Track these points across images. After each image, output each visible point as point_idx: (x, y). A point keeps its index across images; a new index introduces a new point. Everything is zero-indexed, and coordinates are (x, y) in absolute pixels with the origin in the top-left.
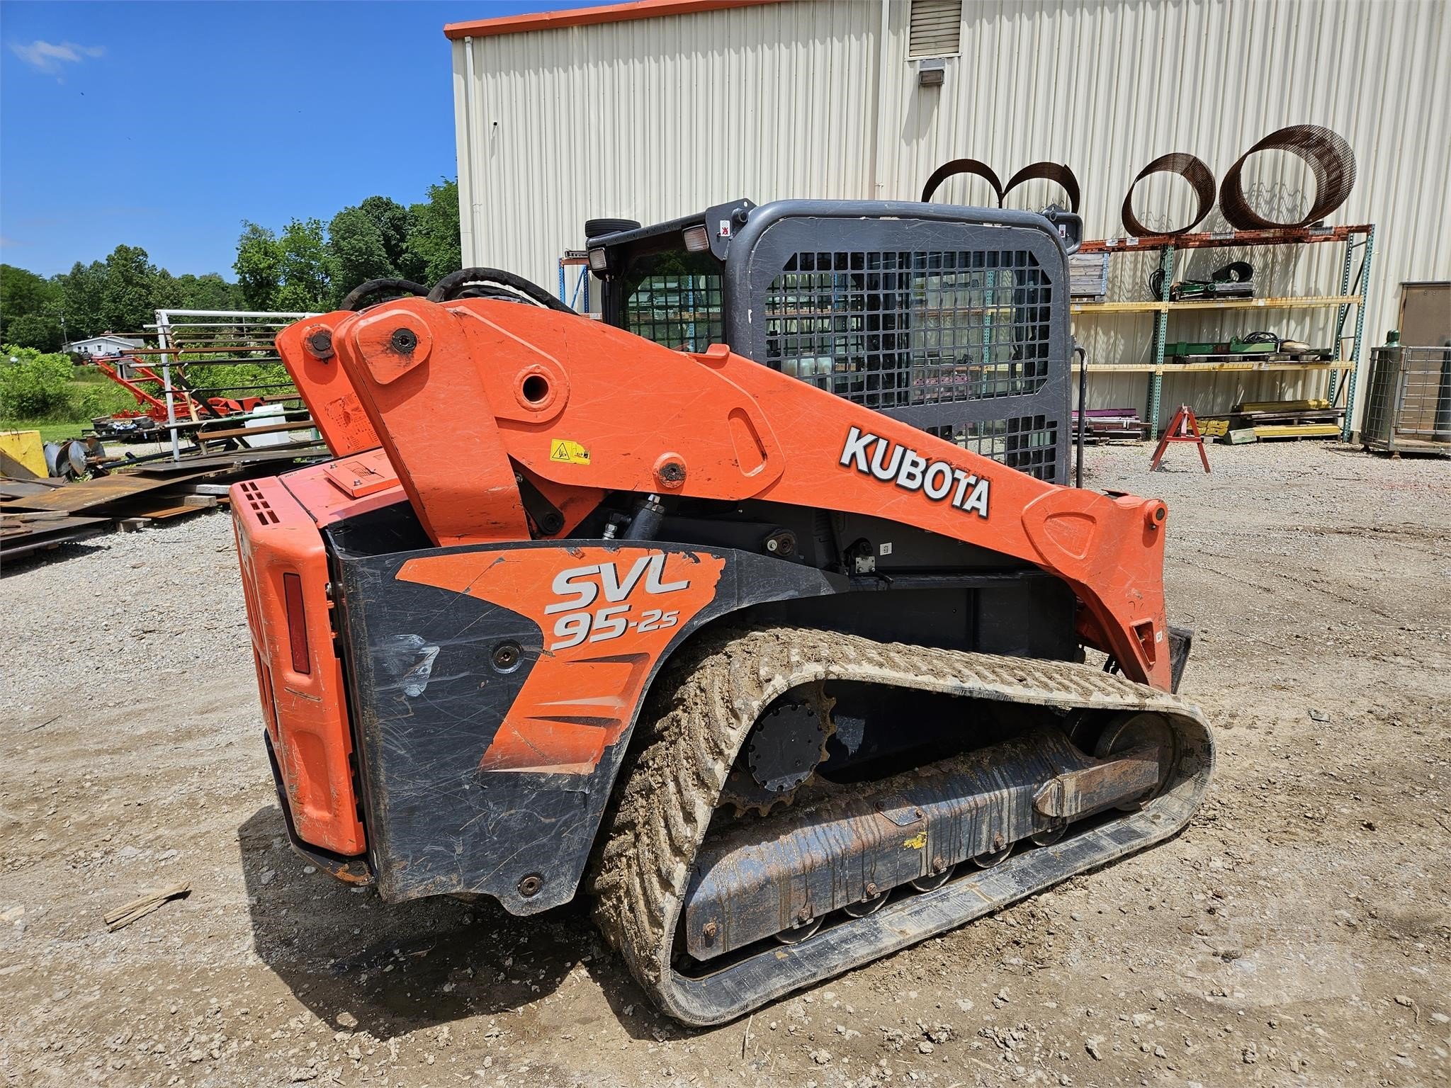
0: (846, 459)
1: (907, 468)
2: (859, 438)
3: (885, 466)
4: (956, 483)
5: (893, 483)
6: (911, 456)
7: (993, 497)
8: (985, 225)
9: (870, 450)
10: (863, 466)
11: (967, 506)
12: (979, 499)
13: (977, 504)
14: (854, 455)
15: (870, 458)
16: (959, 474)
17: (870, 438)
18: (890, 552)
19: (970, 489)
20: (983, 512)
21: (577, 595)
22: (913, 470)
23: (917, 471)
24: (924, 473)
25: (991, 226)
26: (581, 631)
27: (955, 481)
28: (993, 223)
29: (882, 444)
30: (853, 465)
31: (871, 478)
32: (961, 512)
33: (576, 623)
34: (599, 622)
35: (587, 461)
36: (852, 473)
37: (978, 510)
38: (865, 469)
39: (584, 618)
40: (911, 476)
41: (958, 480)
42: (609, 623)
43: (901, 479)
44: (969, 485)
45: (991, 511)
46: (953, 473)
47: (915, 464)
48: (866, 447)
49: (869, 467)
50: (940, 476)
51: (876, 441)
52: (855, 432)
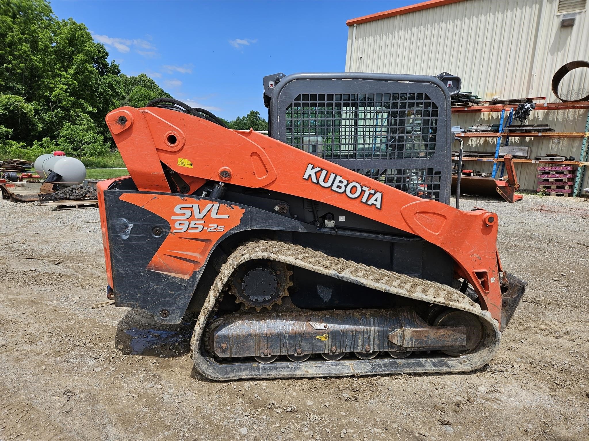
0: (306, 177)
1: (337, 183)
2: (313, 169)
3: (326, 181)
4: (363, 192)
5: (330, 188)
6: (339, 178)
7: (384, 200)
8: (399, 82)
9: (318, 174)
10: (314, 180)
11: (370, 203)
12: (376, 200)
13: (375, 203)
14: (310, 176)
15: (318, 178)
16: (364, 188)
17: (318, 169)
18: (344, 220)
19: (371, 196)
20: (379, 206)
21: (184, 214)
22: (340, 184)
23: (342, 186)
24: (346, 186)
25: (403, 82)
26: (185, 228)
27: (363, 191)
28: (404, 81)
29: (324, 173)
30: (310, 179)
31: (319, 185)
32: (366, 205)
33: (183, 224)
34: (192, 225)
35: (191, 167)
36: (309, 183)
37: (376, 205)
38: (316, 181)
39: (186, 223)
40: (339, 187)
41: (365, 191)
42: (196, 226)
43: (334, 188)
44: (370, 194)
45: (382, 206)
46: (362, 187)
47: (341, 182)
48: (316, 173)
49: (318, 181)
50: (354, 188)
51: (321, 171)
52: (310, 166)
